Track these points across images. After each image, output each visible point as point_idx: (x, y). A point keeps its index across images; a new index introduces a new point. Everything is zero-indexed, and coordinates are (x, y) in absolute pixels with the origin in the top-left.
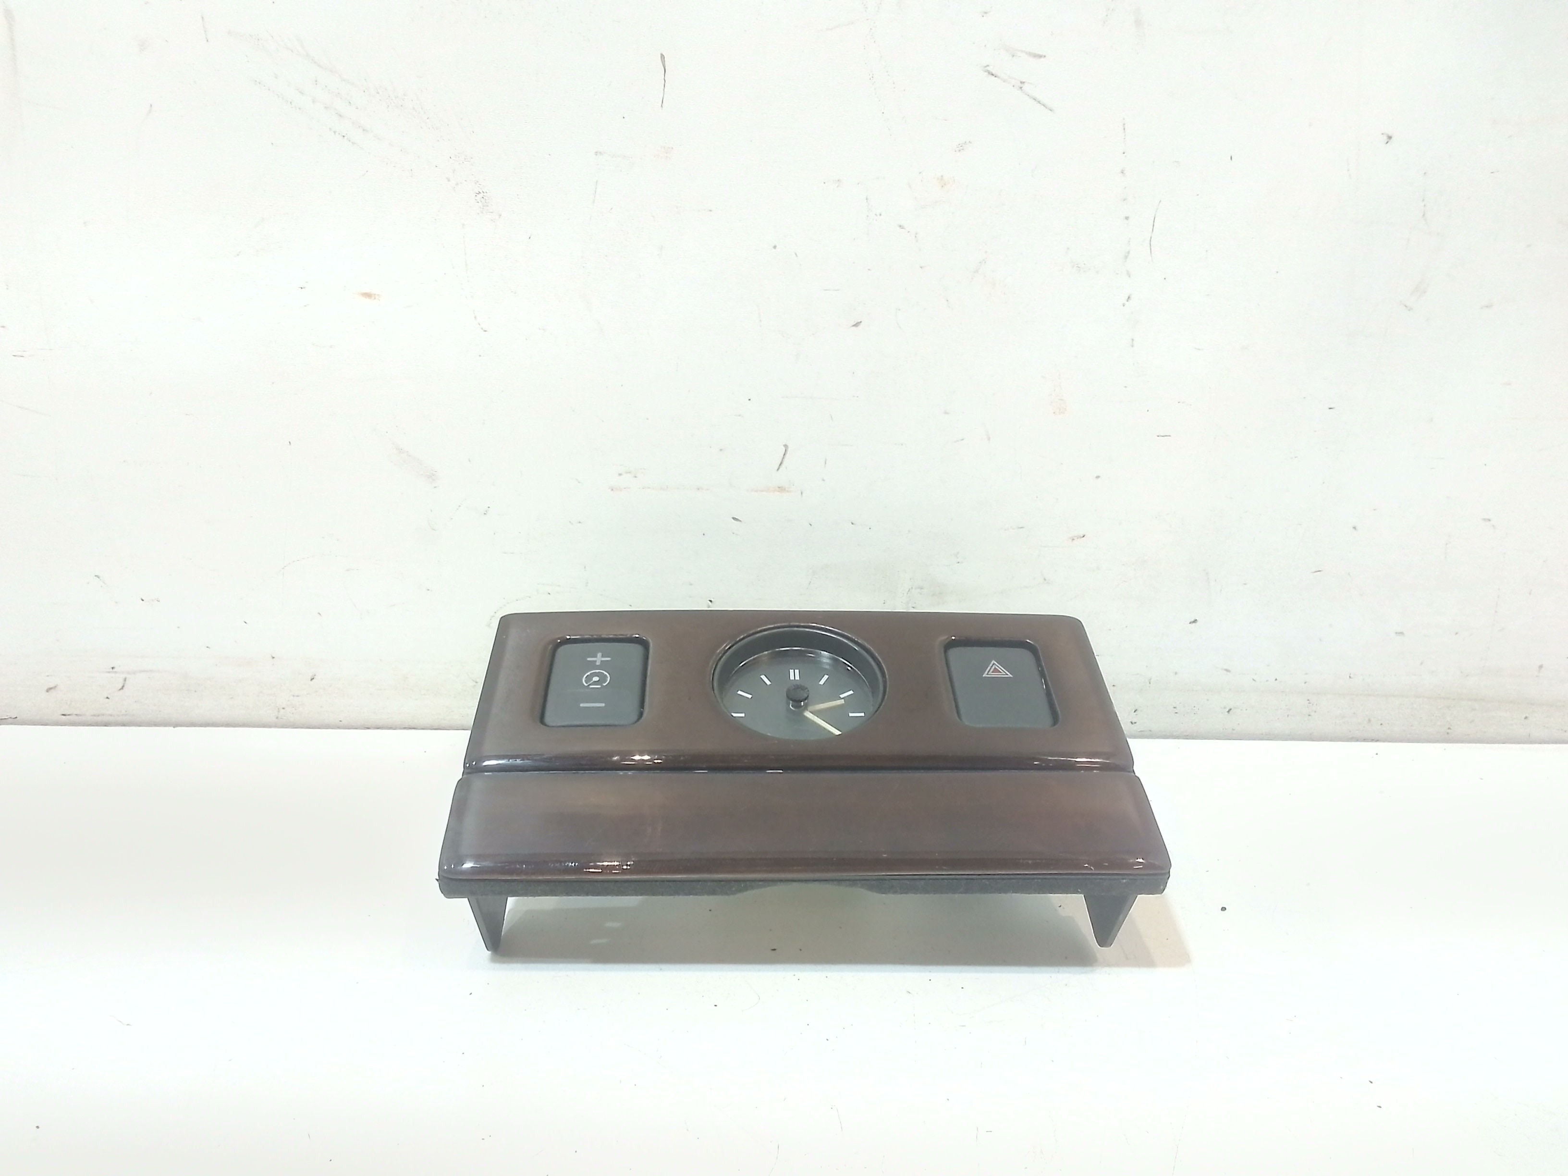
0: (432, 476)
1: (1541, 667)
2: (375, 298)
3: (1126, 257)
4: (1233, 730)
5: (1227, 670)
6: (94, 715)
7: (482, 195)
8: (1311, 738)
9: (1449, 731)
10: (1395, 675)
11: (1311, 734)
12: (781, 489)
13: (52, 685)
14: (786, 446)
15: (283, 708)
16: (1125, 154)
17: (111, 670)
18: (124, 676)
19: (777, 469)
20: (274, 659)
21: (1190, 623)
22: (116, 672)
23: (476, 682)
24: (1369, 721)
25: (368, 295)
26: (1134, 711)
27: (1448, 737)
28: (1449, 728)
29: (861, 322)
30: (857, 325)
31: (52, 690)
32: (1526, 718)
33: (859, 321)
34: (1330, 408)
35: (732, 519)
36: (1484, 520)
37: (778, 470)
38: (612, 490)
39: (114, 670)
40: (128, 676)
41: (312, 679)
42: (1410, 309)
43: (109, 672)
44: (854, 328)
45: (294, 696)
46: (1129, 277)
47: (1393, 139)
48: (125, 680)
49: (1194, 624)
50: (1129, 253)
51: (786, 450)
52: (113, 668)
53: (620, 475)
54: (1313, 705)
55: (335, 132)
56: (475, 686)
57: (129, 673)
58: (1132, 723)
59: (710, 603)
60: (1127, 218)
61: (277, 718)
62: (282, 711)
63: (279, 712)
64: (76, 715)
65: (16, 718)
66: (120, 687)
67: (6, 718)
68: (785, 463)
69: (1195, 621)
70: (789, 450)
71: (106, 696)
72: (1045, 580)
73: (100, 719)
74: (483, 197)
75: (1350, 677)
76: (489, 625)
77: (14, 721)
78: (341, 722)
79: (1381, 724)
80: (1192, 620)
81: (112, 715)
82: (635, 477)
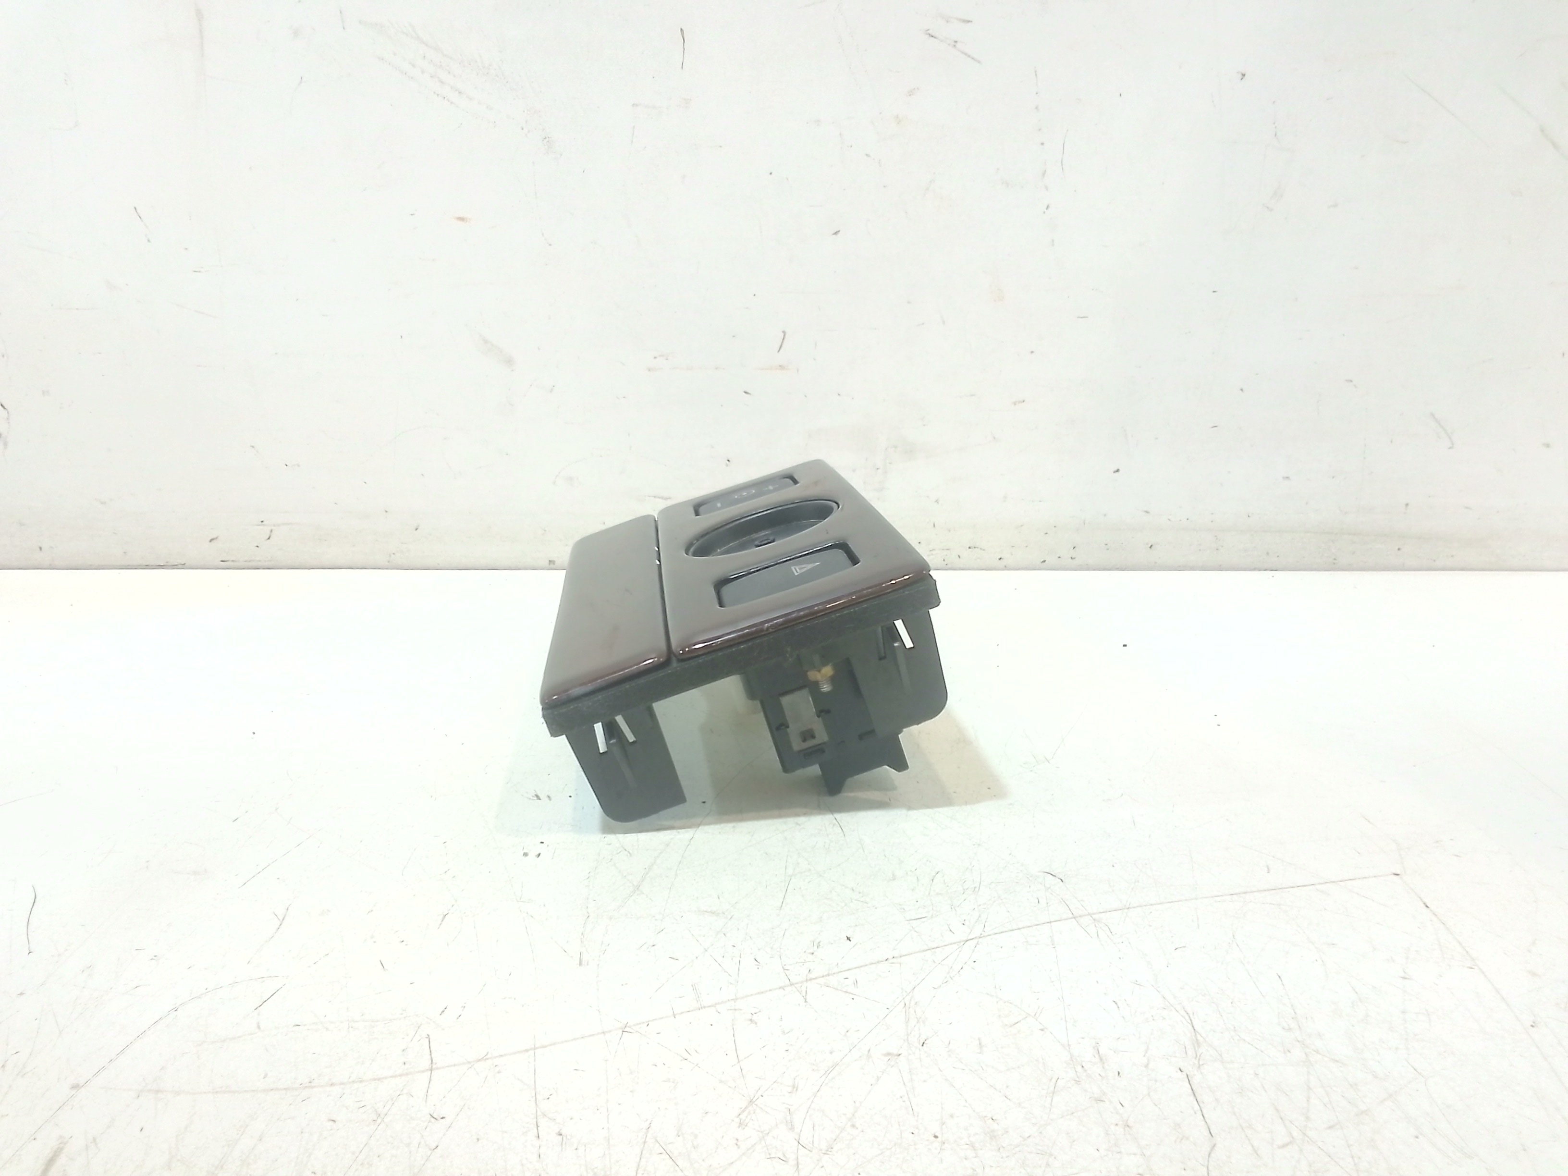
0: (509, 362)
1: (1407, 505)
2: (467, 221)
3: (1044, 174)
4: (1156, 563)
5: (1147, 512)
6: (245, 561)
7: (547, 140)
8: (1220, 568)
9: (1335, 561)
10: (1286, 514)
11: (1220, 566)
12: (781, 367)
13: (214, 536)
14: (784, 332)
15: (394, 554)
16: (1038, 94)
17: (261, 523)
18: (270, 528)
19: (777, 349)
20: (387, 513)
21: (1114, 472)
22: (264, 525)
23: (545, 531)
24: (1268, 553)
25: (461, 219)
26: (1072, 548)
27: (1334, 566)
28: (1335, 559)
29: (839, 231)
30: (836, 233)
31: (214, 541)
32: (1399, 549)
33: (838, 230)
34: (1214, 292)
35: (744, 394)
36: (1347, 381)
37: (779, 351)
38: (649, 370)
39: (263, 523)
40: (273, 528)
41: (416, 529)
42: (1271, 210)
43: (259, 525)
44: (834, 236)
45: (402, 543)
46: (1047, 189)
47: (1246, 76)
48: (271, 531)
49: (1117, 473)
50: (1045, 171)
51: (784, 335)
52: (262, 522)
53: (655, 358)
54: (1219, 540)
55: (438, 95)
56: (543, 534)
57: (274, 525)
58: (1072, 558)
59: (728, 462)
60: (1042, 144)
61: (388, 562)
62: (393, 555)
63: (390, 556)
64: (233, 561)
65: (185, 564)
66: (267, 537)
67: (176, 564)
68: (784, 346)
69: (1118, 471)
70: (787, 336)
71: (256, 545)
72: (994, 438)
73: (251, 564)
74: (548, 141)
75: (1249, 516)
76: (554, 483)
77: (183, 566)
78: (439, 564)
79: (1278, 556)
80: (1116, 469)
81: (260, 561)
82: (667, 359)
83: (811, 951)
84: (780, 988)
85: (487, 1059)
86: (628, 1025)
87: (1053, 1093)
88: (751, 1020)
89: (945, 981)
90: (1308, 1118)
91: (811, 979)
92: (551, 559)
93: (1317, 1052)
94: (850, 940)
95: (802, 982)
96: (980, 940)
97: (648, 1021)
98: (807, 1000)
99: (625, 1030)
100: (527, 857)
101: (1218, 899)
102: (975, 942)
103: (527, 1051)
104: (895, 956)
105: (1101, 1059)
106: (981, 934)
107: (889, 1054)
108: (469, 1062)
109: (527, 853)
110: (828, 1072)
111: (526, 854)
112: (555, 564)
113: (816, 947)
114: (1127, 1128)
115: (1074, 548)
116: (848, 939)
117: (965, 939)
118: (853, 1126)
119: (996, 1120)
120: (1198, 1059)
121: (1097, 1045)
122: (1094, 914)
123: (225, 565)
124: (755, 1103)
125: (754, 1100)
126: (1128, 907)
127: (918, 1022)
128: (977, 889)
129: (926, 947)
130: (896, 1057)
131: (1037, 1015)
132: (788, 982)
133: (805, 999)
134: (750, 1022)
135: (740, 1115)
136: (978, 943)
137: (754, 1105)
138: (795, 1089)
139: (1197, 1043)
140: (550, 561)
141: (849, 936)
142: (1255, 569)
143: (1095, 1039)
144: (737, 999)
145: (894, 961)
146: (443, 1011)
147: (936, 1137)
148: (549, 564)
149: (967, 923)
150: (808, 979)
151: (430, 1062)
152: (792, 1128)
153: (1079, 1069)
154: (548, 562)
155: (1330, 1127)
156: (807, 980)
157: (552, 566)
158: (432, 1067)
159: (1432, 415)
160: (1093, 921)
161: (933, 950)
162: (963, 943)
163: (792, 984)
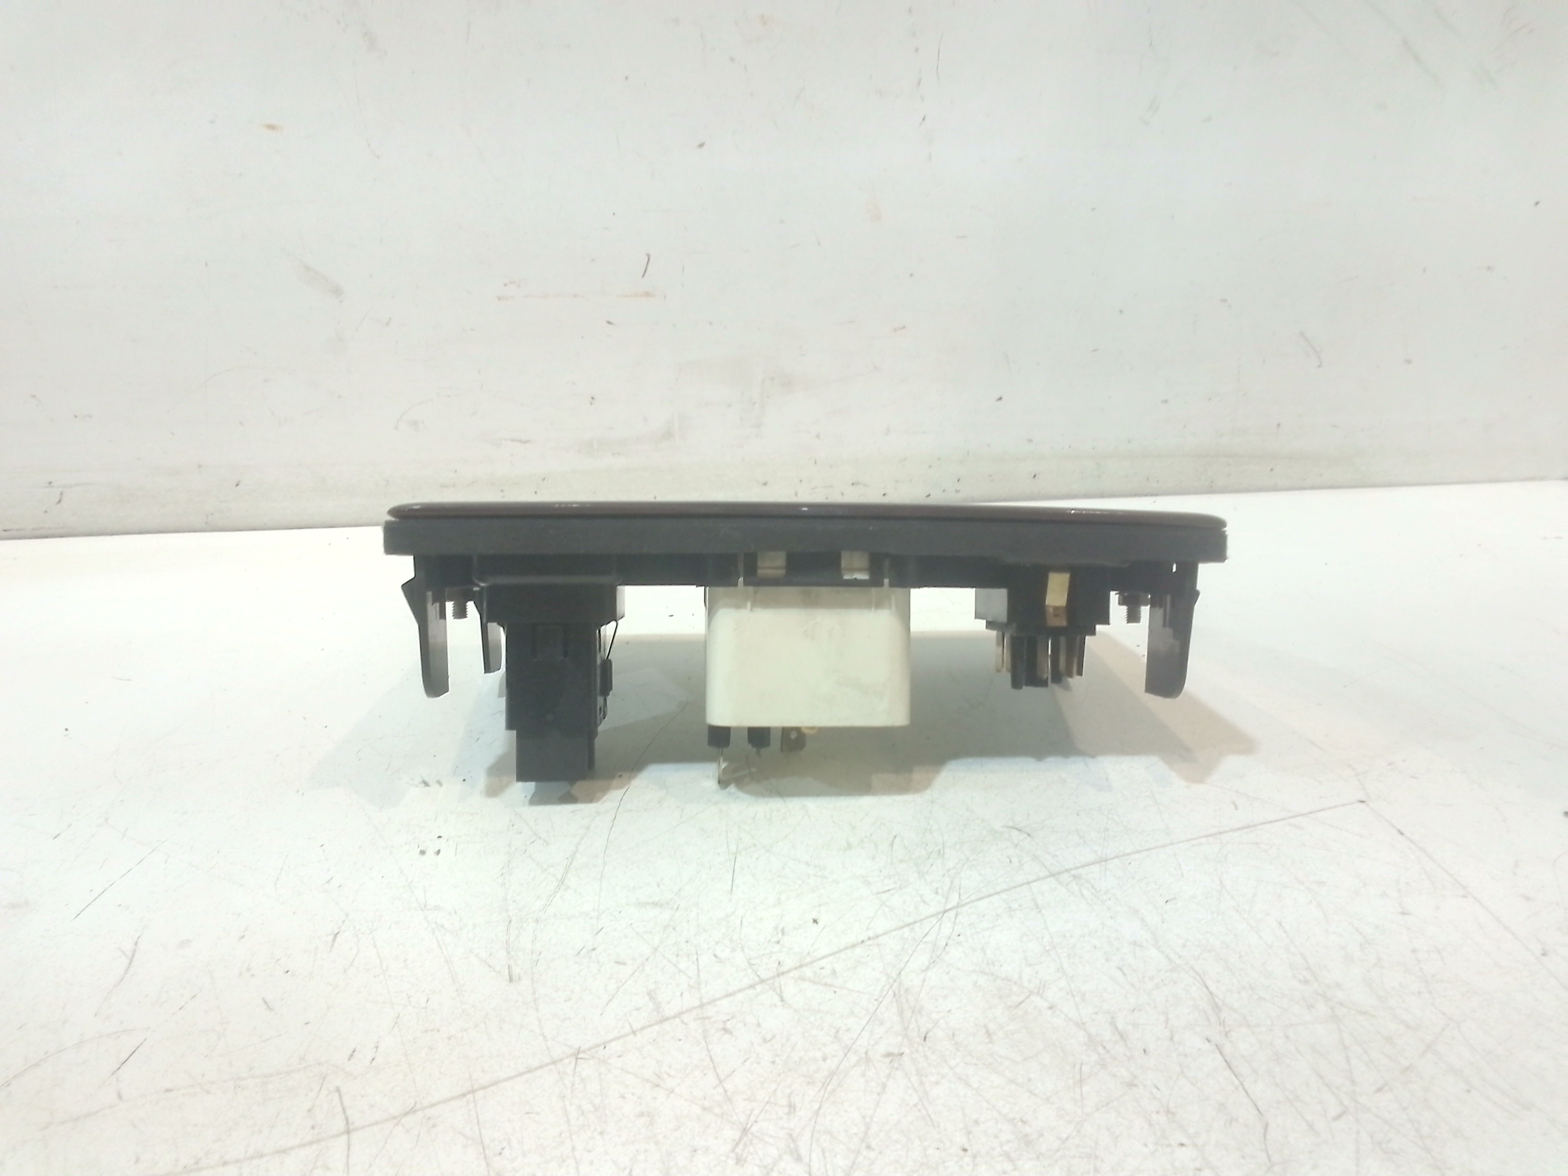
0: (337, 291)
1: (1279, 425)
2: (277, 130)
3: (919, 83)
4: (1040, 492)
5: (1030, 441)
6: (33, 529)
7: (368, 35)
8: (1103, 496)
10: (1164, 438)
11: (1103, 493)
12: (647, 294)
14: (649, 256)
15: (211, 513)
17: (48, 484)
18: (59, 490)
19: (642, 275)
20: (201, 468)
21: (997, 400)
22: (53, 487)
24: (1148, 479)
25: (271, 127)
26: (957, 481)
27: (1211, 489)
28: (1212, 482)
29: (704, 143)
30: (701, 145)
32: (1271, 470)
35: (607, 324)
36: (1222, 300)
37: (643, 277)
38: (499, 299)
39: (52, 484)
40: (64, 490)
41: (237, 485)
42: (1148, 124)
43: (47, 487)
44: (699, 148)
45: (220, 502)
46: (923, 100)
48: (62, 494)
49: (1000, 401)
50: (920, 80)
51: (648, 259)
52: (50, 483)
53: (505, 285)
54: (1101, 467)
57: (65, 487)
58: (957, 491)
59: (592, 400)
60: (917, 50)
61: (206, 523)
62: (211, 515)
63: (207, 516)
64: (18, 529)
66: (57, 501)
68: (648, 270)
69: (1000, 399)
70: (651, 259)
71: (44, 510)
72: (875, 367)
73: (39, 532)
74: (370, 37)
75: (1129, 442)
76: (396, 428)
79: (1158, 481)
80: (998, 397)
81: (50, 528)
82: (519, 287)
83: (776, 939)
84: (749, 987)
85: (415, 1111)
86: (581, 1050)
87: (1081, 1082)
88: (724, 1029)
89: (932, 961)
90: (1353, 1082)
91: (783, 973)
93: (1342, 1004)
94: (817, 923)
95: (773, 978)
96: (959, 910)
97: (604, 1043)
98: (784, 999)
99: (579, 1057)
100: (425, 856)
101: (1194, 842)
102: (952, 914)
103: (464, 1095)
104: (870, 936)
105: (1122, 1037)
106: (958, 903)
107: (889, 1055)
108: (394, 1118)
109: (423, 851)
110: (826, 1084)
111: (423, 853)
113: (780, 935)
114: (1170, 1116)
115: (958, 480)
116: (815, 921)
117: (942, 909)
118: (869, 1147)
119: (1026, 1121)
120: (1222, 1025)
121: (1113, 1020)
122: (1072, 870)
123: (10, 534)
124: (750, 1131)
125: (748, 1127)
126: (1105, 859)
127: (913, 1012)
128: (942, 852)
129: (901, 924)
130: (899, 1057)
131: (1041, 992)
132: (757, 979)
133: (782, 998)
134: (723, 1032)
135: (735, 1148)
136: (957, 915)
137: (748, 1134)
138: (792, 1109)
139: (1217, 1008)
141: (815, 919)
143: (1109, 1013)
144: (703, 1006)
145: (871, 942)
146: (353, 1055)
147: (965, 1150)
149: (940, 891)
150: (780, 973)
151: (345, 1123)
152: (799, 1159)
153: (1101, 1050)
155: (1379, 1090)
156: (778, 975)
158: (348, 1128)
159: (1302, 333)
160: (1073, 878)
161: (911, 926)
162: (941, 915)
163: (762, 981)
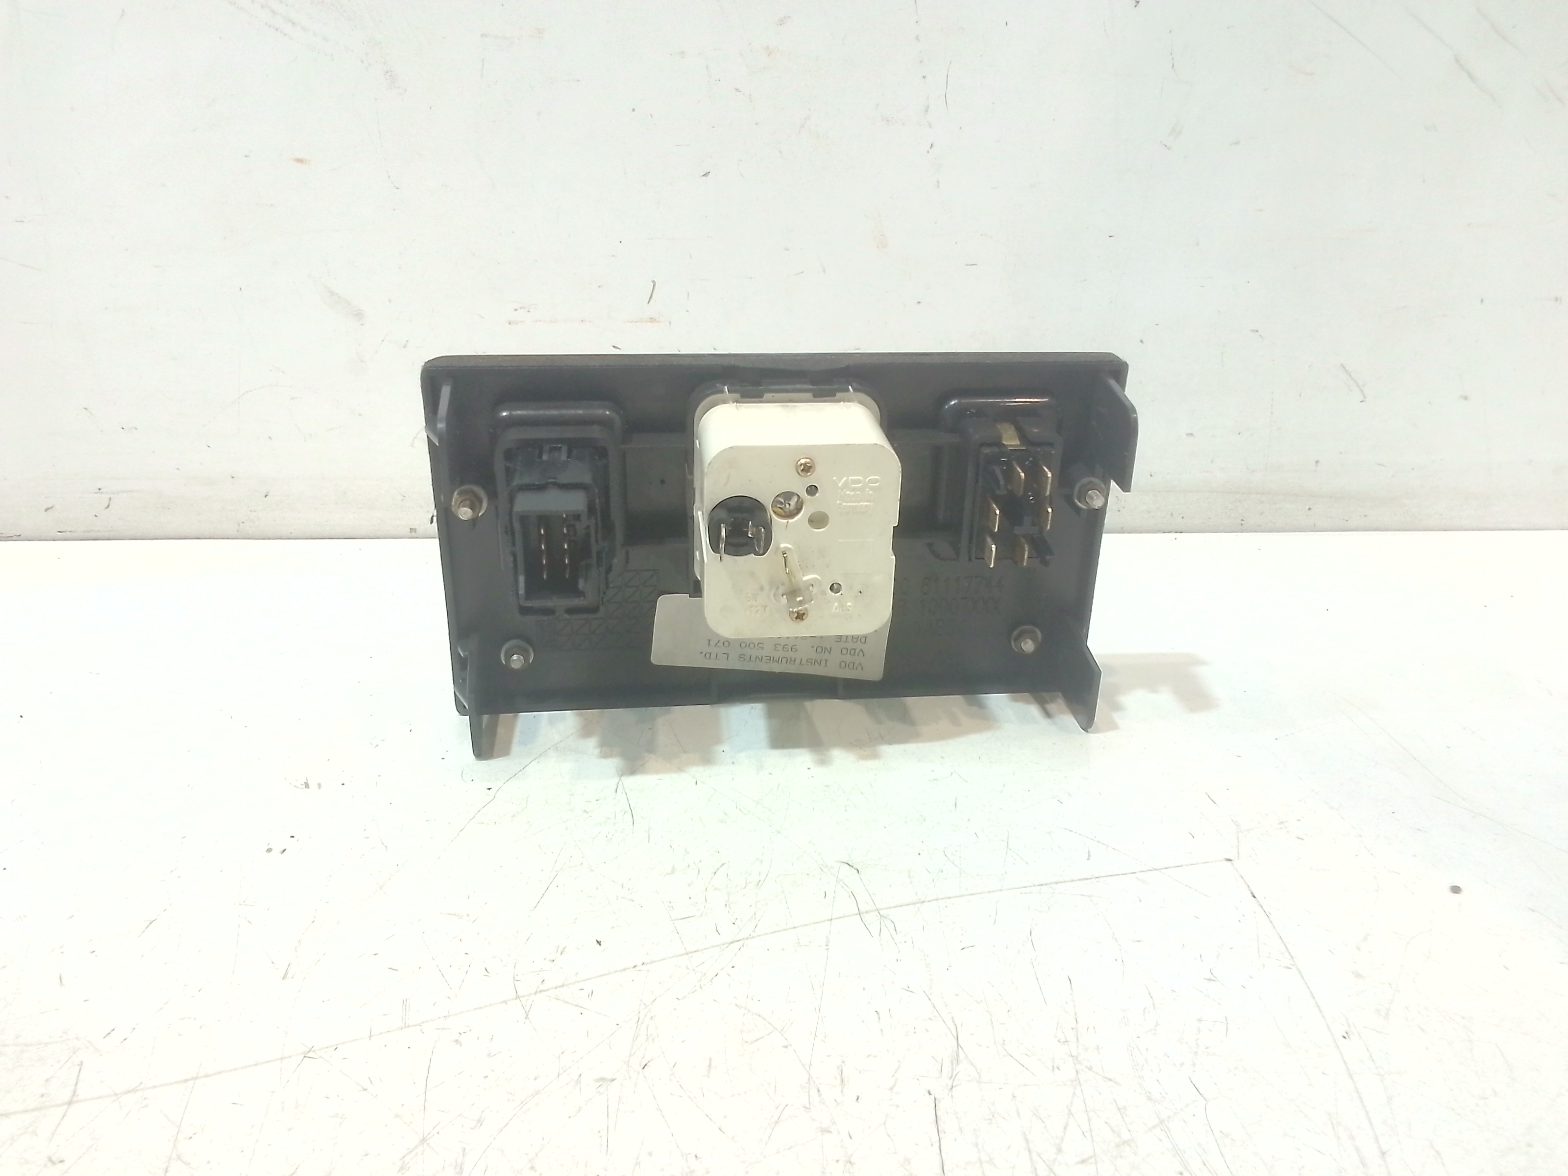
0: (359, 315)
1: (1317, 462)
2: (306, 163)
3: (927, 111)
6: (84, 532)
7: (389, 74)
9: (1242, 522)
10: (1190, 473)
11: (1122, 528)
12: (652, 320)
13: (50, 506)
14: (654, 282)
15: (243, 522)
16: (918, 23)
17: (98, 491)
18: (108, 496)
19: (647, 302)
20: (233, 479)
22: (101, 493)
23: (404, 497)
24: (1172, 514)
25: (300, 161)
27: (1242, 527)
28: (1242, 520)
29: (709, 172)
30: (705, 175)
31: (50, 510)
32: (1310, 509)
34: (1110, 237)
35: (613, 348)
36: (1253, 331)
38: (510, 323)
39: (101, 491)
40: (112, 496)
41: (266, 496)
42: (1169, 148)
43: (97, 493)
44: (703, 177)
45: (251, 511)
46: (931, 127)
47: (1140, 3)
48: (110, 499)
50: (928, 107)
51: (654, 286)
52: (99, 489)
53: (516, 310)
54: (1121, 501)
55: (270, 26)
56: (403, 500)
57: (113, 493)
60: (924, 77)
61: (238, 531)
62: (242, 525)
63: (239, 525)
64: (70, 531)
65: (20, 535)
66: (106, 506)
67: (12, 535)
68: (653, 296)
70: (657, 285)
71: (94, 514)
73: (93, 535)
74: (391, 76)
75: (1151, 476)
76: (412, 446)
77: (18, 538)
78: (291, 533)
79: (1183, 517)
81: (99, 531)
82: (529, 311)
83: (552, 957)
84: (502, 1002)
85: (137, 1090)
86: (313, 1049)
87: (777, 1122)
88: (457, 1041)
89: (693, 990)
90: (1059, 1150)
91: (541, 991)
92: (412, 527)
93: (1090, 1069)
94: (600, 945)
95: (530, 995)
96: (747, 942)
97: (337, 1045)
98: (529, 1016)
99: (307, 1056)
100: (271, 853)
101: (1024, 890)
102: (740, 944)
103: (186, 1081)
104: (646, 962)
105: (842, 1081)
106: (750, 935)
107: (602, 1079)
108: (116, 1095)
109: (271, 849)
110: (524, 1103)
111: (268, 850)
112: (417, 532)
113: (559, 952)
114: (849, 1165)
116: (598, 943)
117: (730, 940)
119: (700, 1158)
120: (953, 1079)
121: (843, 1064)
122: (882, 909)
123: (64, 536)
124: (428, 1142)
125: (428, 1138)
126: (923, 900)
127: (647, 1040)
128: (761, 883)
129: (684, 951)
130: (609, 1083)
131: (785, 1030)
132: (513, 995)
133: (527, 1015)
134: (455, 1043)
135: (404, 1157)
136: (743, 946)
137: (425, 1144)
138: (480, 1124)
139: (956, 1060)
140: (411, 529)
141: (599, 940)
142: (1158, 531)
143: (842, 1056)
144: (449, 1016)
145: (643, 967)
146: (109, 1033)
148: (411, 532)
149: (738, 922)
150: (538, 991)
151: (72, 1094)
153: (814, 1092)
154: (409, 530)
155: (1083, 1162)
156: (536, 992)
157: (413, 534)
158: (72, 1100)
159: (1343, 366)
160: (880, 917)
161: (690, 955)
162: (726, 945)
163: (518, 997)
